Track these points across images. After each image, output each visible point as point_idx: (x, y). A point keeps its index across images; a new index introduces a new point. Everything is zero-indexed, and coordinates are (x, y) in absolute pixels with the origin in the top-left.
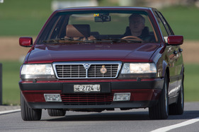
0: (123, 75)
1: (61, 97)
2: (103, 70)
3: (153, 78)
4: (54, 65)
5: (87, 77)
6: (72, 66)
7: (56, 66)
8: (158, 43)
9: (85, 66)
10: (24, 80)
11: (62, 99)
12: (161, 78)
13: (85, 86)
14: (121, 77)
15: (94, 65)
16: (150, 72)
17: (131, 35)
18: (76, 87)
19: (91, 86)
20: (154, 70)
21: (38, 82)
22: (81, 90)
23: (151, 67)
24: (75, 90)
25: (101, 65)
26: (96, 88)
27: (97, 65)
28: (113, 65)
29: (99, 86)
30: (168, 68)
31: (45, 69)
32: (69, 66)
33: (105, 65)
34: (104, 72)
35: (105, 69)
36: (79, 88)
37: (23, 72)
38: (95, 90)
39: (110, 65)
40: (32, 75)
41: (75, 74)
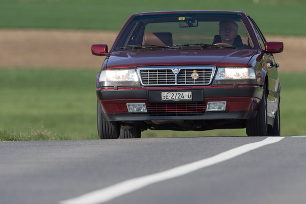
0: (217, 81)
1: (147, 106)
2: (195, 76)
3: (253, 85)
4: (138, 70)
5: (176, 84)
6: (159, 71)
7: (141, 71)
8: (254, 48)
9: (174, 71)
10: (103, 87)
11: (148, 109)
12: (261, 86)
13: (175, 93)
14: (215, 83)
15: (184, 70)
16: (247, 77)
17: (221, 42)
18: (164, 94)
19: (181, 93)
20: (253, 76)
21: (119, 90)
22: (170, 98)
23: (249, 72)
24: (163, 98)
25: (193, 70)
26: (187, 96)
27: (187, 70)
28: (206, 70)
29: (190, 93)
30: (267, 76)
31: (128, 74)
32: (156, 71)
33: (197, 70)
34: (195, 78)
35: (197, 75)
36: (167, 96)
37: (101, 79)
38: (186, 98)
39: (202, 70)
40: (112, 82)
41: (162, 80)
